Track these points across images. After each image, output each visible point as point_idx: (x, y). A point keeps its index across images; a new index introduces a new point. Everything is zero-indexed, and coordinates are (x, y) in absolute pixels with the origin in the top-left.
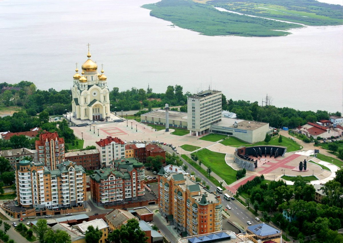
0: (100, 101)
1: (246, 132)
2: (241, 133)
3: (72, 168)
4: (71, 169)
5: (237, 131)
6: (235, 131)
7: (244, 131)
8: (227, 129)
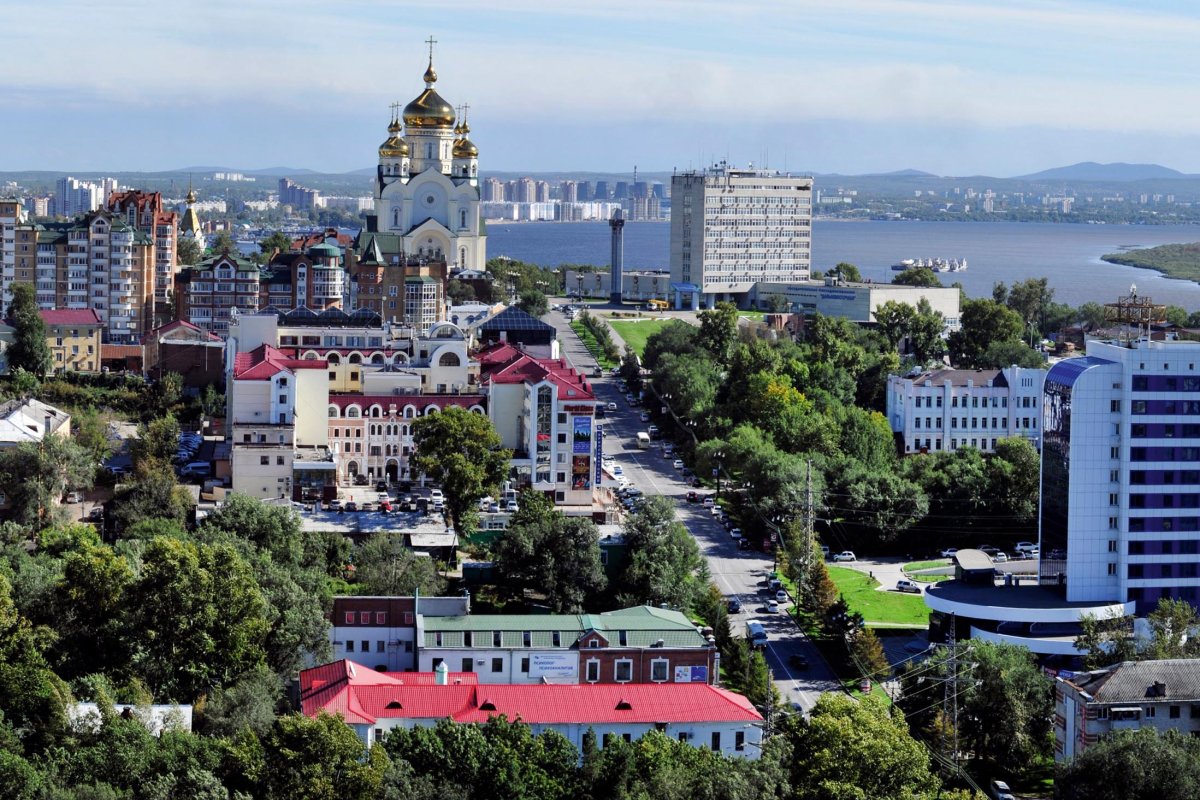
0: (447, 227)
1: (852, 295)
2: (839, 302)
3: (103, 223)
4: (100, 226)
5: (828, 297)
6: (824, 297)
7: (848, 295)
8: (800, 292)
